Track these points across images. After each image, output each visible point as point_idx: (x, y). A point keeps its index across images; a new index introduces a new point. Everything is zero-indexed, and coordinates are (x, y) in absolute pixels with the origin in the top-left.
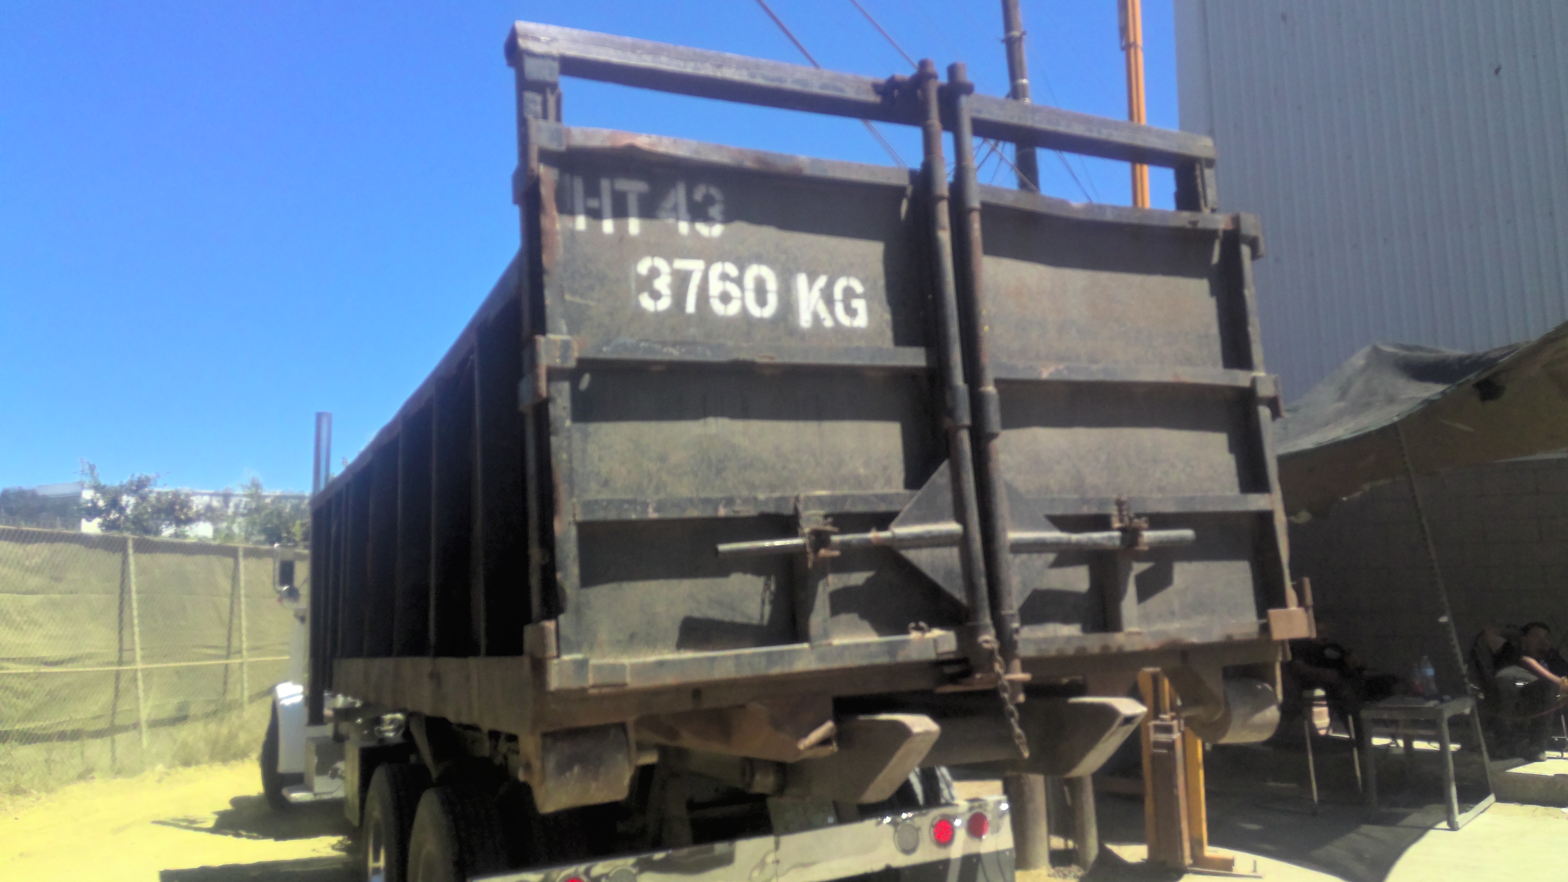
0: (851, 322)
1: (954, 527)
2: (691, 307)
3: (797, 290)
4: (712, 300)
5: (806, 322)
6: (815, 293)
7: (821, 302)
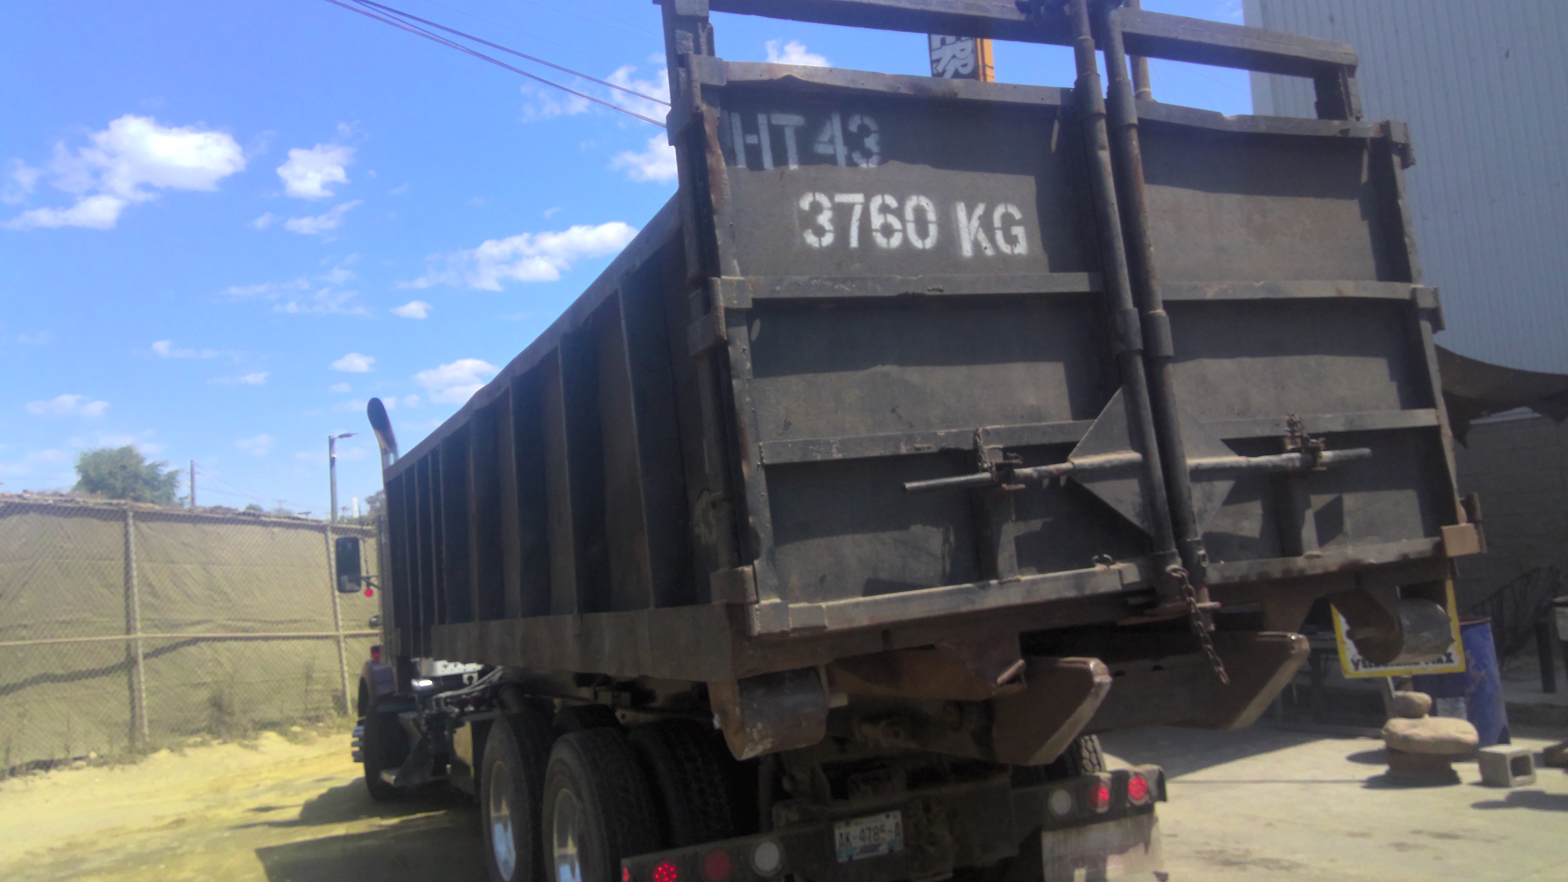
0: (1012, 250)
1: (1133, 456)
2: (854, 242)
3: (957, 219)
4: (874, 234)
5: (968, 252)
6: (975, 222)
7: (981, 230)
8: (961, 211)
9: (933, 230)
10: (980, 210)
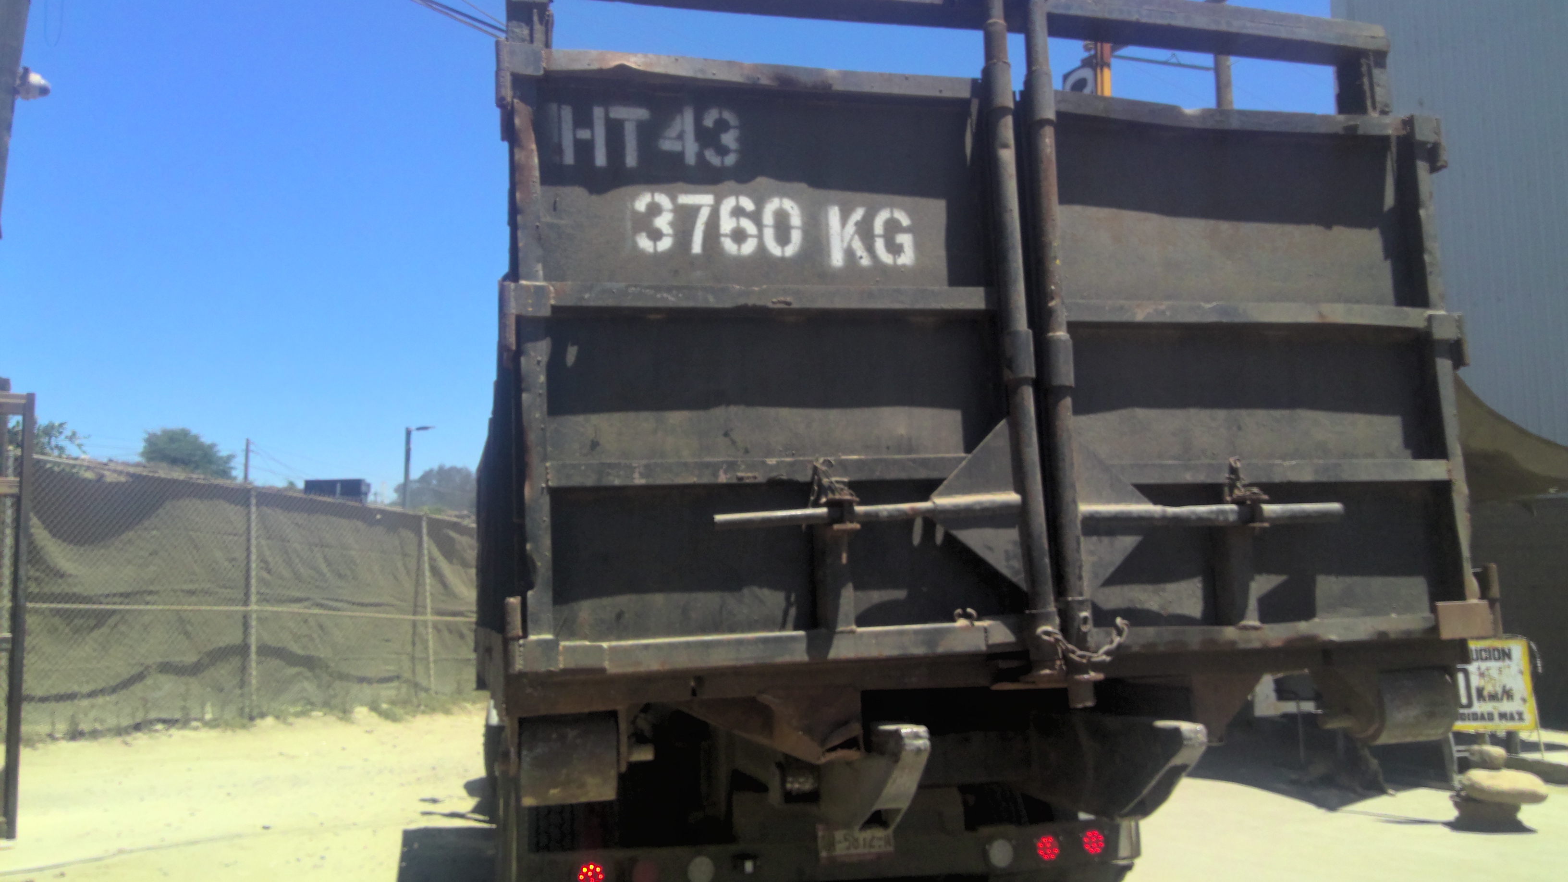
0: (895, 260)
1: (1012, 497)
2: (697, 247)
3: (827, 225)
4: (723, 239)
5: (837, 261)
6: (850, 228)
7: (856, 237)
8: (834, 215)
9: (796, 236)
10: (858, 214)
